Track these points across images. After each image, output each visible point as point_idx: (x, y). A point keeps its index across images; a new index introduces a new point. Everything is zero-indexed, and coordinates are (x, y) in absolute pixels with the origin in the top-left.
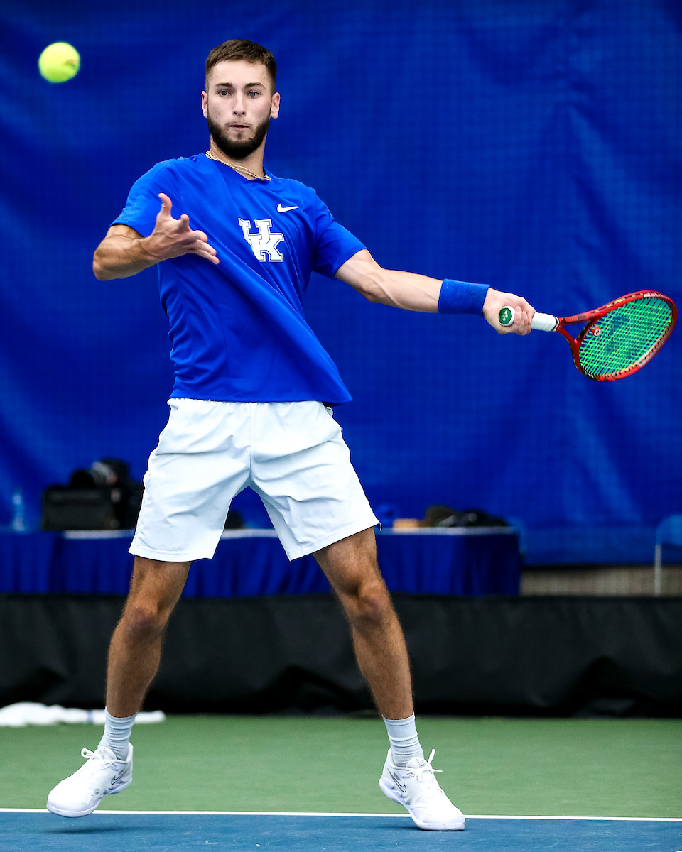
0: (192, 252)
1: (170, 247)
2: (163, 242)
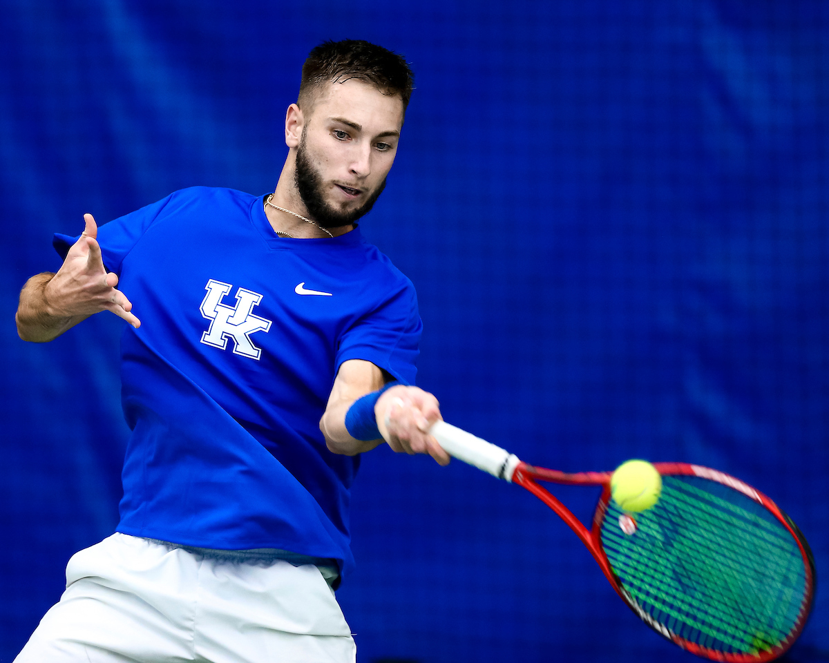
0: (106, 307)
1: (75, 296)
2: (66, 286)
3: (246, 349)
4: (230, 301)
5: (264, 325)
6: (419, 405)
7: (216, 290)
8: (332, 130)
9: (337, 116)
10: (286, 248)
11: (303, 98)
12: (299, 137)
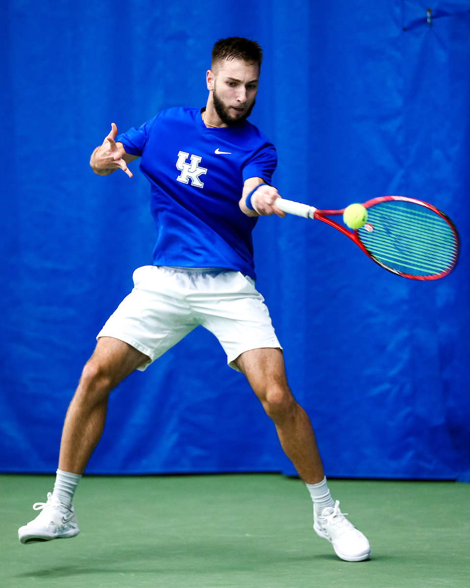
3: (198, 183)
4: (188, 161)
5: (204, 171)
6: (268, 193)
7: (183, 156)
8: (227, 82)
9: (230, 76)
10: (209, 133)
11: (213, 68)
12: (213, 85)
